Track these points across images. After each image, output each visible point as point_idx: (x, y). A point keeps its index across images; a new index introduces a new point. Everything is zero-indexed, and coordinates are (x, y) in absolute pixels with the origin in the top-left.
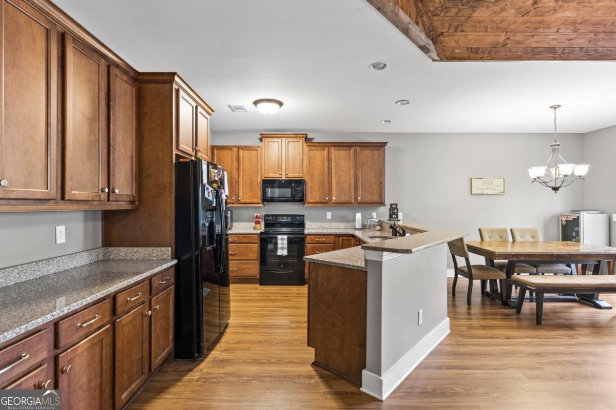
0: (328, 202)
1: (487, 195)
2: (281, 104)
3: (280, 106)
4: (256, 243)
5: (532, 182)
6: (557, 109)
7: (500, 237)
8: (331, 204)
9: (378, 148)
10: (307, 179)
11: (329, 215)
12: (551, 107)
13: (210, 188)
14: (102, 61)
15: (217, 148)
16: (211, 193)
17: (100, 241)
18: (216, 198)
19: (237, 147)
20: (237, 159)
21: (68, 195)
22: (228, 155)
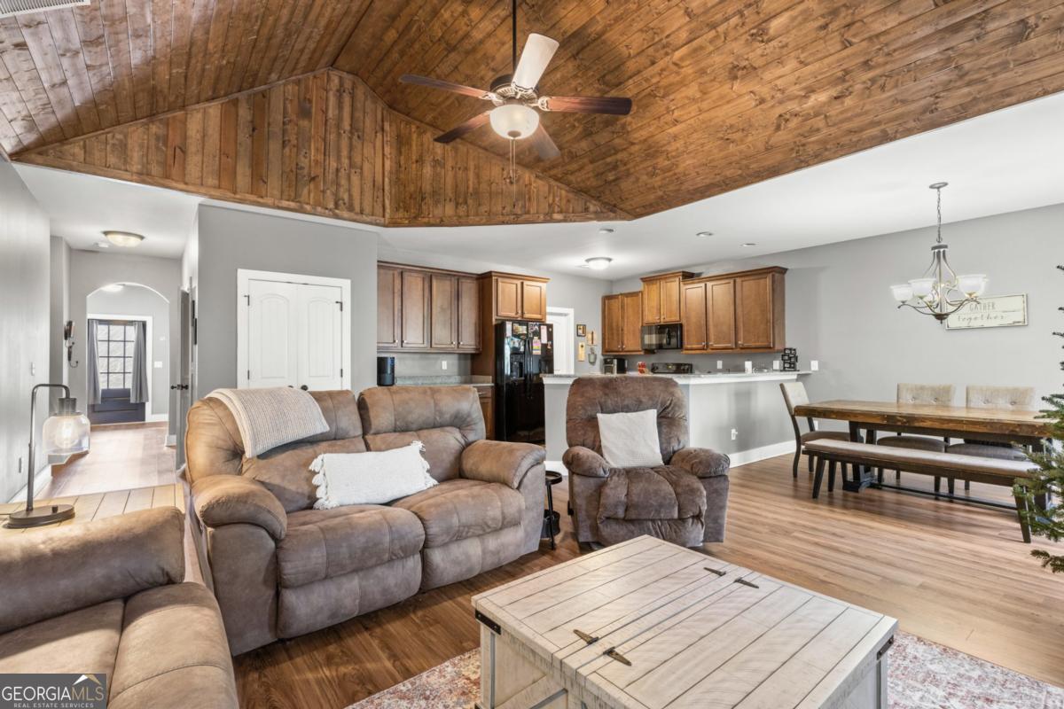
1: (982, 328)
2: (609, 260)
3: (610, 262)
5: (899, 307)
6: (941, 189)
7: (936, 399)
9: (764, 276)
10: (684, 322)
11: (720, 364)
12: (932, 187)
13: (516, 340)
14: (453, 279)
15: (607, 299)
16: (517, 343)
17: (469, 372)
18: (525, 346)
19: (621, 294)
20: (623, 307)
21: (434, 345)
22: (616, 304)
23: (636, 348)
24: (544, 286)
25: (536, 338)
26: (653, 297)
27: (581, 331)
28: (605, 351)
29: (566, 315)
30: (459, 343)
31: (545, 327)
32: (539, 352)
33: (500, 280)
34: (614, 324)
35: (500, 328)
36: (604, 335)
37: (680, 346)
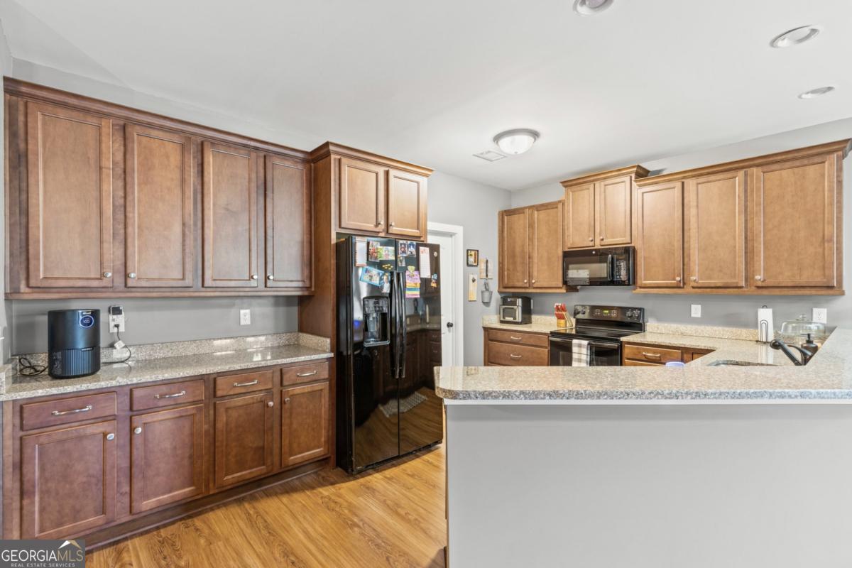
0: (682, 285)
2: (535, 134)
3: (535, 139)
4: (546, 348)
8: (688, 289)
10: (637, 244)
11: (696, 311)
13: (375, 271)
14: (254, 155)
15: (507, 214)
16: (376, 276)
17: (296, 326)
18: (391, 282)
19: (530, 207)
20: (531, 226)
21: (208, 282)
22: (520, 222)
23: (554, 284)
24: (423, 181)
25: (411, 268)
26: (581, 208)
27: (472, 259)
28: (503, 285)
29: (451, 235)
30: (267, 278)
31: (427, 249)
32: (417, 294)
33: (344, 160)
34: (518, 250)
35: (345, 249)
36: (501, 264)
37: (631, 281)
